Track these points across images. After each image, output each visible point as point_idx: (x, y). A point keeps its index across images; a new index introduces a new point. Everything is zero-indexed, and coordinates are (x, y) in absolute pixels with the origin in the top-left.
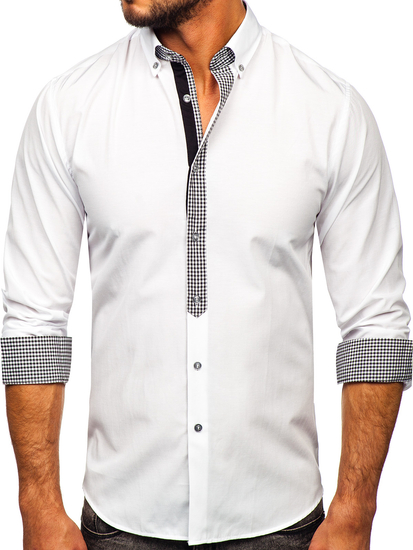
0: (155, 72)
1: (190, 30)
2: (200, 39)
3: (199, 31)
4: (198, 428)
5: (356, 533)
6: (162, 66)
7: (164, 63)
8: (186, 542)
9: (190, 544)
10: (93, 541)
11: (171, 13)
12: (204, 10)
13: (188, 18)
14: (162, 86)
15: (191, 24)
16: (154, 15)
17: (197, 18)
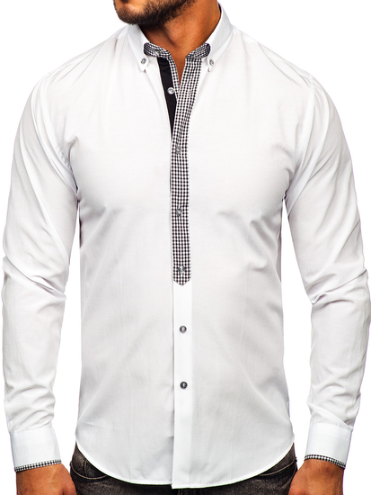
0: (143, 67)
1: (175, 28)
2: (184, 36)
3: (183, 29)
4: (184, 385)
5: (332, 476)
6: (150, 62)
7: (151, 58)
8: (170, 486)
9: (173, 487)
10: (82, 485)
11: (162, 12)
12: (188, 10)
13: (174, 17)
14: (149, 79)
15: (176, 22)
16: (147, 13)
17: (181, 16)
